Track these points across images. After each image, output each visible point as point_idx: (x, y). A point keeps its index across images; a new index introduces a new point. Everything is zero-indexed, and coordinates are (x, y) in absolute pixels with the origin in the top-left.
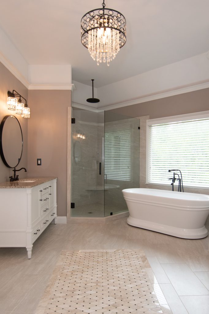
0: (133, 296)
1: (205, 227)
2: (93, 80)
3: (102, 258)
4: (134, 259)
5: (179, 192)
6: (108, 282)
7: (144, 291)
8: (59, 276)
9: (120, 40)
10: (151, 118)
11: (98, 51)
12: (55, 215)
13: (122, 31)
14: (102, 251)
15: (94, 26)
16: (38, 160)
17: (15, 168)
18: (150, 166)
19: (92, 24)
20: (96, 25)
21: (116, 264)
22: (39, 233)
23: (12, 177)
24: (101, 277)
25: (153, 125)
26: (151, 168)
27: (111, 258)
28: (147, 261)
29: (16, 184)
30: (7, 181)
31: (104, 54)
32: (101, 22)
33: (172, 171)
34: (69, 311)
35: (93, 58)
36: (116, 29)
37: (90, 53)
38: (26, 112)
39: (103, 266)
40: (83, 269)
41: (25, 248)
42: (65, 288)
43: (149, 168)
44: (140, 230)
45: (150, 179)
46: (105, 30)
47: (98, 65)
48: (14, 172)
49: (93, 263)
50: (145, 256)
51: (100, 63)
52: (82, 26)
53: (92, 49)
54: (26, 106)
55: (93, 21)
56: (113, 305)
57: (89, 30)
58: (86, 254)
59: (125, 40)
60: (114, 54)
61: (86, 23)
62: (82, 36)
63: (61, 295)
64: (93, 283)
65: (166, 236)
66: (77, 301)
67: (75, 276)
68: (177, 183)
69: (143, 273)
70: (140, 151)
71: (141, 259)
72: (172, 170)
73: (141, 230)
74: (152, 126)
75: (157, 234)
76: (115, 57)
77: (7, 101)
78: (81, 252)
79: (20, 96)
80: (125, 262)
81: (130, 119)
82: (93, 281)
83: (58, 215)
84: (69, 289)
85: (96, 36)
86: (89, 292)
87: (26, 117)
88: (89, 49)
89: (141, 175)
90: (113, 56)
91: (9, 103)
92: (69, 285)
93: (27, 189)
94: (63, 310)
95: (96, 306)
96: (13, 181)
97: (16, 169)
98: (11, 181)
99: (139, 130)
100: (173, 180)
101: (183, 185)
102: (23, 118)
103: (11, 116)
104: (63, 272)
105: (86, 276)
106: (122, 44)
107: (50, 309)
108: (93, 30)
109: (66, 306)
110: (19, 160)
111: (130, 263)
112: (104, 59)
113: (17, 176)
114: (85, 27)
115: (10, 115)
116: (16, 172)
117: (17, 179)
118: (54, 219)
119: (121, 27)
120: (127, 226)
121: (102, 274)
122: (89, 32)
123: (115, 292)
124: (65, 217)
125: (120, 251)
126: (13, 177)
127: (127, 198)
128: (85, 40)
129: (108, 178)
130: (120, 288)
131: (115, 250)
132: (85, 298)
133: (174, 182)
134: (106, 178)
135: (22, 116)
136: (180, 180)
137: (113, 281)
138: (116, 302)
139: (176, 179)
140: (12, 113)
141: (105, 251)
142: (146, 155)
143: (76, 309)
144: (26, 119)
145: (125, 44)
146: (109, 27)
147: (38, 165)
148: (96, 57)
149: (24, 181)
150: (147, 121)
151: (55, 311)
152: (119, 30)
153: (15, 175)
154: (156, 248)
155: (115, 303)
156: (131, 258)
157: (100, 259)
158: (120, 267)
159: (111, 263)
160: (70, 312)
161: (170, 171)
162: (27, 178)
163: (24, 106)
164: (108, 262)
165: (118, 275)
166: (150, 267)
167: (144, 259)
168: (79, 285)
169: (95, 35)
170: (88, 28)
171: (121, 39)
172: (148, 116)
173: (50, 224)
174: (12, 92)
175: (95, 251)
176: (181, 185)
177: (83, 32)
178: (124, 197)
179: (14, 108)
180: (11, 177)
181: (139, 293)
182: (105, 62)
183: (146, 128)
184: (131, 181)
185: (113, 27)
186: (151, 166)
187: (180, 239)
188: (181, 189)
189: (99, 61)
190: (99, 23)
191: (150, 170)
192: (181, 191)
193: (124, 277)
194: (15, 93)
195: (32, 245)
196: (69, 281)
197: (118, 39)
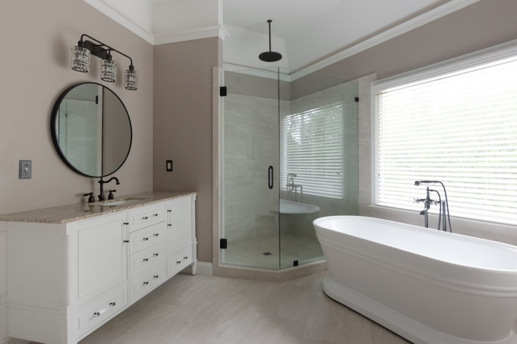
2: (269, 21)
5: (442, 232)
16: (168, 162)
18: (378, 173)
23: (91, 193)
26: (380, 177)
33: (424, 184)
43: (376, 175)
45: (379, 198)
48: (99, 184)
68: (434, 209)
70: (360, 143)
72: (422, 182)
74: (382, 93)
81: (340, 86)
99: (356, 102)
100: (425, 204)
101: (450, 214)
113: (112, 191)
116: (104, 184)
118: (190, 267)
124: (209, 265)
129: (305, 191)
133: (428, 207)
134: (302, 191)
136: (444, 203)
139: (433, 203)
142: (370, 151)
147: (168, 170)
153: (102, 190)
161: (417, 183)
172: (374, 75)
176: (447, 213)
180: (89, 195)
183: (370, 98)
184: (343, 199)
186: (381, 172)
188: (445, 224)
191: (379, 180)
192: (445, 230)
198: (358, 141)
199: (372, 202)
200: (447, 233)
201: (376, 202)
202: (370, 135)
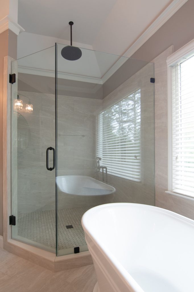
45: (176, 184)
89: (157, 172)
99: (153, 84)
172: (171, 48)
184: (140, 182)
186: (179, 155)
191: (177, 164)
198: (154, 123)
199: (169, 188)
201: (173, 188)
202: (166, 115)
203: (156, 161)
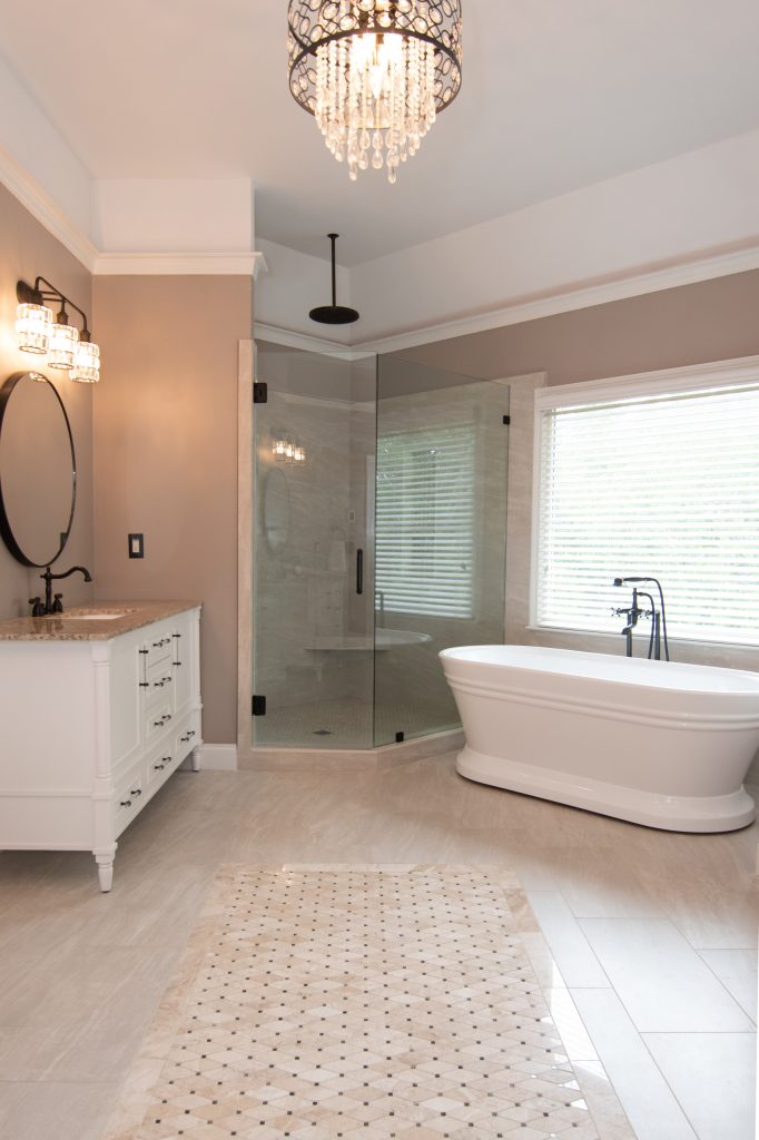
0: (475, 1027)
1: (746, 788)
2: (333, 237)
3: (364, 895)
4: (479, 900)
5: (653, 661)
6: (385, 980)
7: (514, 1013)
8: (210, 954)
9: (437, 81)
10: (552, 381)
11: (354, 124)
12: (196, 740)
13: (447, 44)
14: (363, 868)
15: (338, 25)
16: (131, 537)
17: (48, 566)
18: (545, 565)
19: (331, 20)
20: (347, 24)
21: (415, 917)
22: (139, 804)
23: (38, 599)
24: (358, 961)
25: (558, 410)
26: (548, 573)
27: (397, 896)
28: (525, 907)
29: (54, 626)
30: (20, 614)
31: (376, 135)
32: (364, 9)
33: (628, 583)
34: (247, 1075)
35: (333, 151)
36: (424, 37)
37: (324, 132)
38: (86, 360)
39: (367, 921)
40: (297, 930)
41: (91, 852)
42: (234, 996)
43: (541, 570)
44: (504, 797)
45: (544, 612)
46: (380, 40)
47: (353, 177)
48: (44, 580)
49: (331, 911)
50: (519, 890)
51: (359, 172)
52: (291, 28)
53: (332, 117)
54: (85, 336)
55: (333, 7)
56: (403, 1059)
57: (322, 42)
58: (306, 880)
59: (458, 80)
60: (416, 137)
61: (309, 14)
62: (293, 68)
63: (218, 1018)
64: (332, 979)
65: (601, 822)
66: (276, 1041)
67: (269, 955)
68: (643, 627)
69: (512, 951)
70: (510, 507)
71: (504, 899)
72: (626, 580)
73: (508, 795)
74: (556, 414)
75: (568, 813)
76: (417, 146)
77: (13, 318)
78: (288, 873)
79: (64, 300)
80: (449, 908)
81: (468, 386)
82: (330, 973)
83: (206, 738)
84: (245, 998)
85: (347, 66)
86: (320, 1012)
87: (86, 378)
88: (318, 118)
89: (510, 596)
90: (409, 143)
91: (21, 325)
92: (247, 985)
93: (91, 643)
94: (227, 1069)
95: (343, 1058)
96: (41, 615)
97: (55, 570)
98: (35, 614)
99: (506, 426)
100: (629, 617)
101: (668, 635)
102: (76, 381)
103: (32, 376)
104: (225, 939)
105: (309, 956)
106: (446, 98)
107: (178, 1065)
108: (333, 43)
109: (236, 1058)
110: (64, 537)
111: (466, 912)
112: (377, 154)
113: (58, 596)
114: (303, 32)
115: (29, 373)
116: (53, 581)
117: (56, 608)
118: (191, 755)
119: (441, 28)
120: (458, 782)
121: (366, 951)
122: (320, 50)
123: (409, 1013)
124: (232, 748)
125: (428, 872)
126: (43, 601)
127: (456, 680)
128: (304, 83)
129: (388, 606)
130: (427, 999)
131: (410, 867)
132: (303, 1031)
133: (635, 622)
134: (382, 605)
135: (73, 375)
136: (658, 615)
137: (402, 973)
138: (414, 1047)
139: (643, 614)
140: (33, 364)
141: (374, 869)
142: (530, 523)
143: (272, 1066)
144: (87, 388)
145: (456, 94)
146: (397, 31)
147: (132, 555)
148: (346, 146)
149: (82, 614)
150: (537, 392)
151: (198, 1074)
152: (433, 40)
153: (48, 593)
154: (563, 860)
155: (408, 1050)
156: (470, 895)
157: (358, 898)
158: (427, 926)
159: (398, 913)
160: (249, 1079)
161: (618, 582)
162: (92, 603)
163: (76, 337)
164: (385, 906)
165: (422, 956)
166: (536, 927)
167: (517, 900)
168: (281, 985)
169: (342, 64)
170: (315, 37)
171: (442, 78)
172: (542, 375)
173: (179, 770)
174: (33, 285)
175: (338, 868)
176: (662, 634)
177: (298, 51)
178: (448, 676)
179: (40, 345)
180: (35, 601)
181: (495, 1020)
182: (378, 166)
183: (533, 420)
184: (472, 619)
185: (411, 28)
186: (550, 564)
187: (651, 833)
188: (658, 649)
189: (357, 164)
190: (357, 13)
191: (546, 579)
192: (658, 658)
193: (442, 962)
194: (42, 287)
195: (115, 845)
196: (247, 972)
197: (431, 77)
198: (507, 502)
199: (531, 622)
200: (662, 663)
201: (539, 619)
202: (530, 492)
203: (507, 574)
